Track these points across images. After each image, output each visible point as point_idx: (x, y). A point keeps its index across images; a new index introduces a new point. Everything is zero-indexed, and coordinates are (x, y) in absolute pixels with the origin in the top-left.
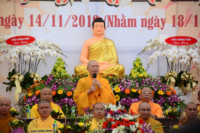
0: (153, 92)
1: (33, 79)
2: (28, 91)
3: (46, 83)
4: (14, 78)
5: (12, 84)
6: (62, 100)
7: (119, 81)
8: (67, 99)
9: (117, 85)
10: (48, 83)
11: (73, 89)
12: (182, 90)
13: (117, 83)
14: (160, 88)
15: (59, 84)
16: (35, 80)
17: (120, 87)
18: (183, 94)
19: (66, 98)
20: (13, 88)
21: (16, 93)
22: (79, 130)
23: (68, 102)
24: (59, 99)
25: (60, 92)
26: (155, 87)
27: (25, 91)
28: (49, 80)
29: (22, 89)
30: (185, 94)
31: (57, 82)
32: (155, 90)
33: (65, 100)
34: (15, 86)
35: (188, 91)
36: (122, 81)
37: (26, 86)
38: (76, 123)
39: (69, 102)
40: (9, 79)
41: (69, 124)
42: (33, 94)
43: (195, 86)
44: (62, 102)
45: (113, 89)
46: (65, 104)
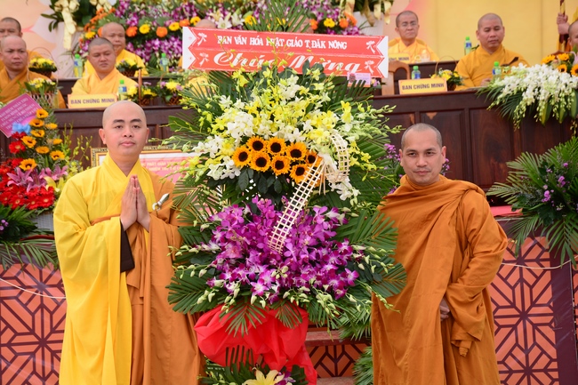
0: (317, 22)
1: (95, 7)
2: (87, 29)
3: (119, 13)
4: (61, 6)
5: (59, 18)
6: (149, 45)
7: (252, 6)
8: (157, 42)
9: (250, 13)
10: (122, 13)
11: (167, 23)
12: (367, 17)
13: (250, 9)
14: (328, 15)
15: (141, 15)
16: (99, 8)
17: (257, 16)
18: (368, 24)
19: (155, 39)
20: (60, 24)
21: (66, 33)
22: (168, 98)
23: (160, 48)
24: (144, 43)
25: (144, 29)
26: (319, 13)
27: (81, 29)
28: (123, 7)
29: (77, 27)
30: (372, 25)
31: (138, 10)
32: (320, 18)
33: (154, 45)
34: (63, 20)
35: (376, 18)
36: (259, 5)
37: (84, 20)
38: (161, 84)
39: (162, 47)
40: (52, 7)
41: (147, 85)
42: (94, 33)
43: (390, 9)
44: (149, 48)
45: (243, 20)
46: (154, 51)
